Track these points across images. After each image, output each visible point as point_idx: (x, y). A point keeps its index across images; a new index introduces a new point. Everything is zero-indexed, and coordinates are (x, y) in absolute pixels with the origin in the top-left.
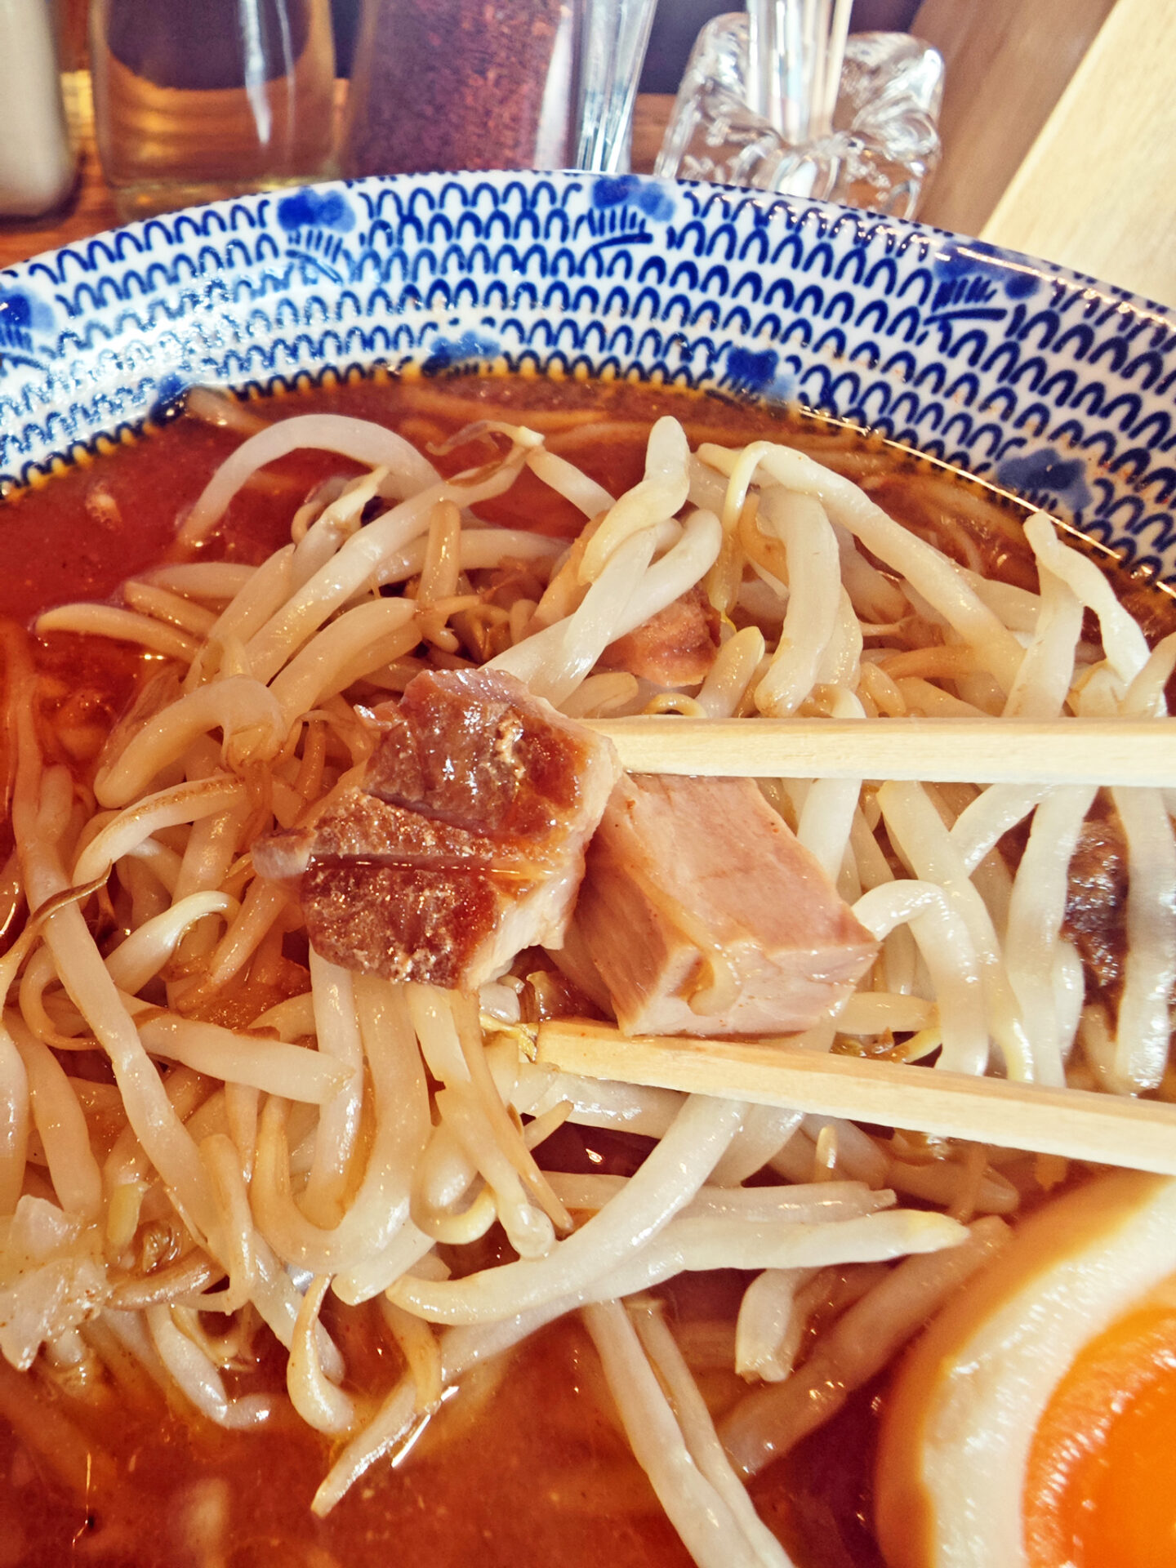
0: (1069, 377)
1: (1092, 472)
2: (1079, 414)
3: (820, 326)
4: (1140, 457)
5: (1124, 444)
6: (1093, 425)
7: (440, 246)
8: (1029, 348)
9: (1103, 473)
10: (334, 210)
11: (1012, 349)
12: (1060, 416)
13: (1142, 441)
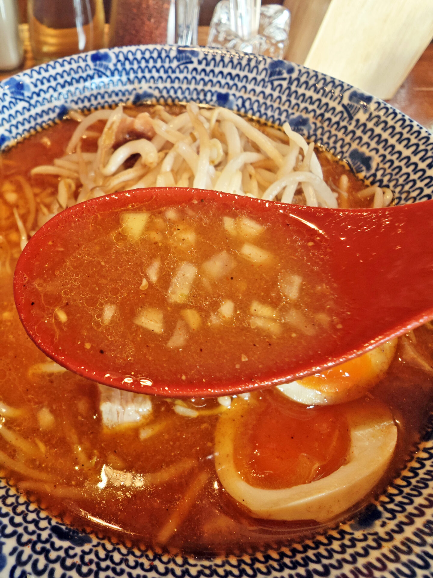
0: (304, 95)
1: (311, 120)
2: (307, 105)
3: (240, 85)
4: (322, 115)
5: (318, 112)
6: (310, 107)
7: (135, 66)
8: (293, 88)
9: (314, 120)
10: (106, 57)
11: (289, 88)
12: (302, 106)
13: (322, 111)
